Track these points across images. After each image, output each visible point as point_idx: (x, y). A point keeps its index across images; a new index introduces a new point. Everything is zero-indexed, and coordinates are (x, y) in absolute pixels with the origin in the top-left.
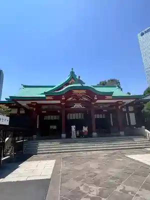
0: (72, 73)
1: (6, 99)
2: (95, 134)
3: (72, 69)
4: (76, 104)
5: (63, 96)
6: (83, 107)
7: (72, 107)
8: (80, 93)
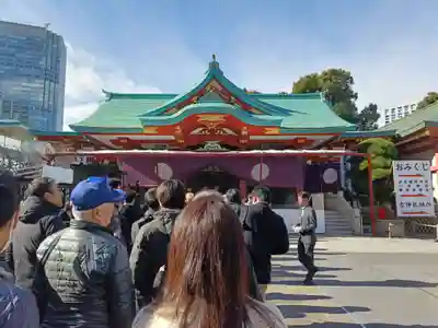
0: (214, 67)
1: (71, 127)
3: (214, 56)
4: (208, 142)
5: (178, 127)
6: (224, 149)
7: (201, 149)
8: (212, 121)
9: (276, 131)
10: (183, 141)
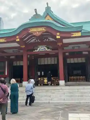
0: (48, 9)
2: (62, 82)
3: (47, 4)
4: (40, 46)
5: (17, 37)
6: (49, 50)
7: (36, 51)
8: (37, 31)
9: (79, 34)
10: (24, 46)
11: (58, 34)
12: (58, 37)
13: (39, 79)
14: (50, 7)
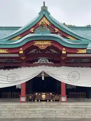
3: (44, 3)
4: (41, 58)
5: (21, 49)
6: (51, 63)
7: (36, 63)
8: (43, 45)
9: (85, 51)
10: (25, 58)
11: (64, 49)
12: (64, 52)
13: (36, 94)
14: (47, 7)
